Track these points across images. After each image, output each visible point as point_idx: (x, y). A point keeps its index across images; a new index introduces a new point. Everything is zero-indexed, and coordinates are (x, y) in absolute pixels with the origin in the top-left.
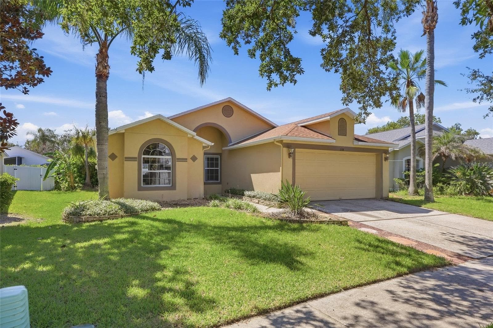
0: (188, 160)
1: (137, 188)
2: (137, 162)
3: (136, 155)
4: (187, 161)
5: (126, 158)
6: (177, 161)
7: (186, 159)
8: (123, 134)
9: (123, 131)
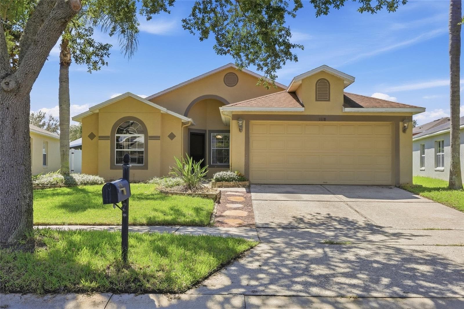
0: (161, 138)
1: (110, 167)
2: (109, 141)
3: (109, 134)
4: (159, 139)
5: (100, 137)
6: (149, 139)
7: (159, 137)
8: (98, 114)
9: (97, 111)
